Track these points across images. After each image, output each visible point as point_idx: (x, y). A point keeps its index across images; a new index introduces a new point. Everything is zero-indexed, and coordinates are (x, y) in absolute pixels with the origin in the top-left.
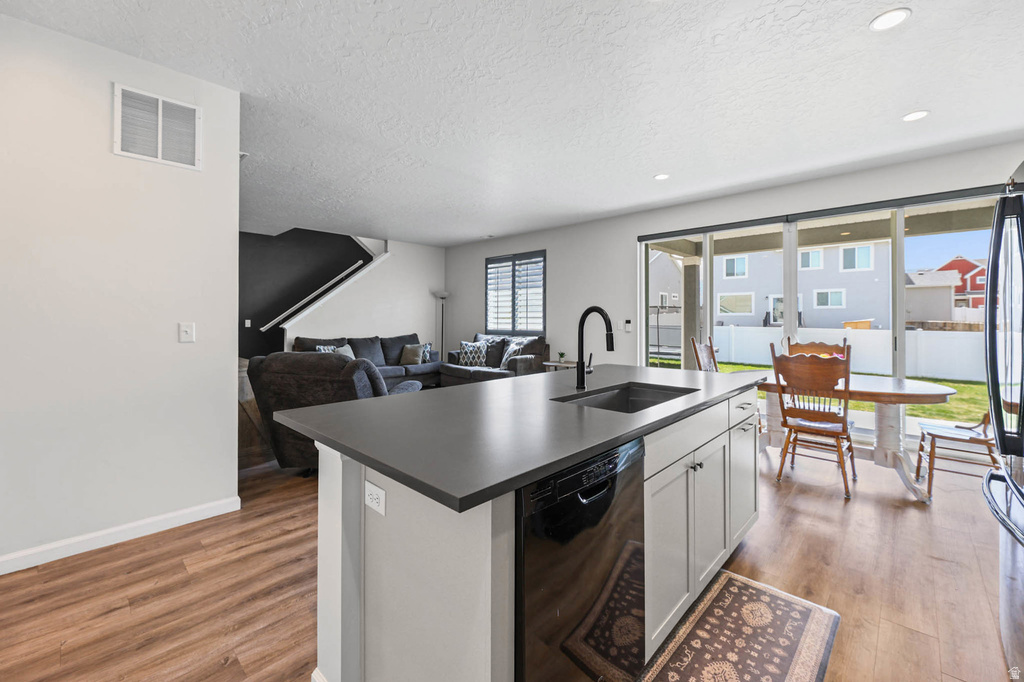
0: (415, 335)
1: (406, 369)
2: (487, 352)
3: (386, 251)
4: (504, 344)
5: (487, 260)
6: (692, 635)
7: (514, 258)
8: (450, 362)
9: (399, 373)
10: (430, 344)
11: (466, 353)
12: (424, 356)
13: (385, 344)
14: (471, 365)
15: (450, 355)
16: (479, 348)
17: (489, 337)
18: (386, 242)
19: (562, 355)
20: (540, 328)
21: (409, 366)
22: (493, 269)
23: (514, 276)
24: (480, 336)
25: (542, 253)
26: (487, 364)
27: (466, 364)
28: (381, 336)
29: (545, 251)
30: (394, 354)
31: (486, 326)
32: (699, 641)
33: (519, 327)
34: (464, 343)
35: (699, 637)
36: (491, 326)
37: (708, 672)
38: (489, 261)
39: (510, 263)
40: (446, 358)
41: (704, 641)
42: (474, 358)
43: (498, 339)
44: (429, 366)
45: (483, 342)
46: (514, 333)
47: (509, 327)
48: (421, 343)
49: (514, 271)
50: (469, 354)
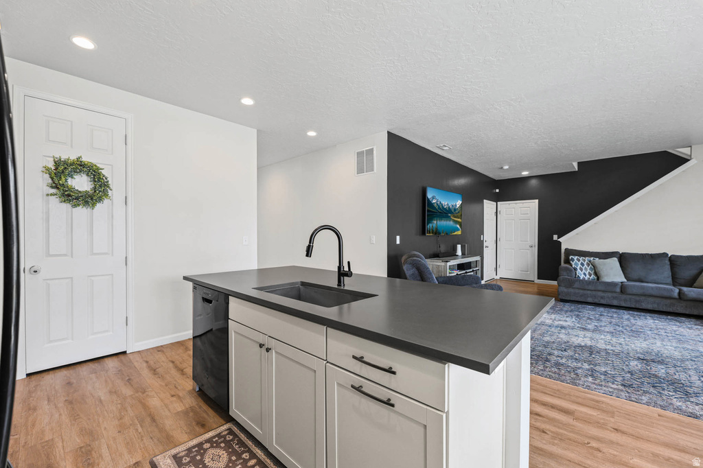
6: (253, 456)
9: (669, 294)
18: (691, 147)
21: (685, 289)
32: (248, 458)
35: (250, 459)
37: (223, 454)
41: (246, 461)
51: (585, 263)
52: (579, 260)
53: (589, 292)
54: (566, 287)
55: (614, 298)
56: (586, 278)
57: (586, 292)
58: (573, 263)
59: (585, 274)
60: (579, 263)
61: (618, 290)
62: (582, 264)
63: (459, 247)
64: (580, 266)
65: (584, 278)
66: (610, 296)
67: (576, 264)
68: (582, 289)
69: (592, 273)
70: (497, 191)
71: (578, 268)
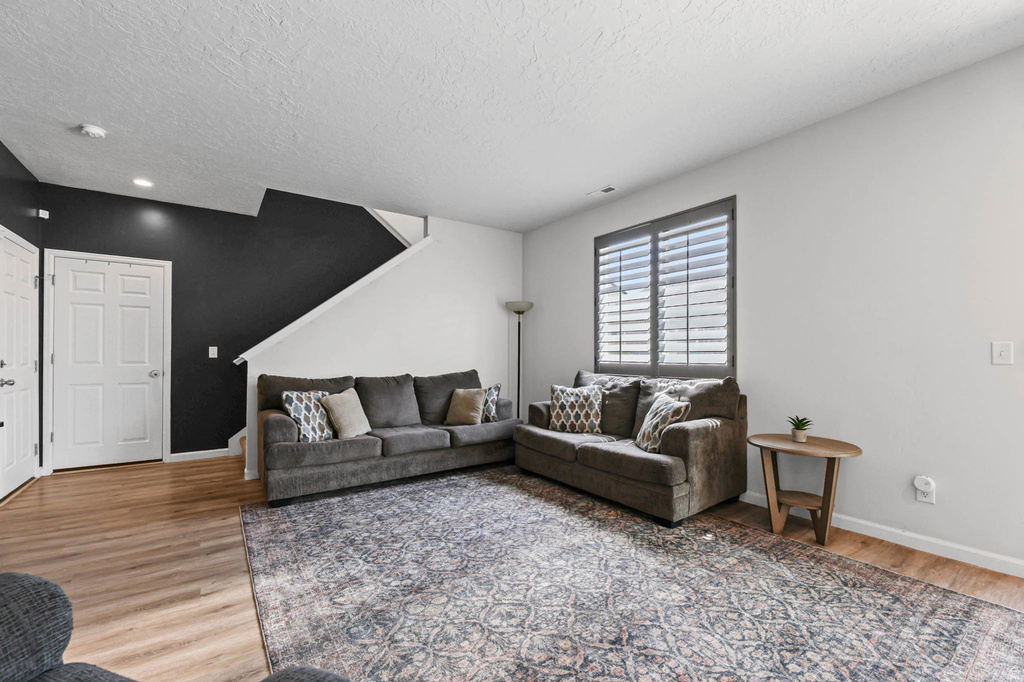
0: (474, 373)
1: (452, 433)
2: (603, 406)
3: (426, 234)
4: (638, 392)
5: (597, 240)
7: (655, 227)
8: (532, 422)
9: (438, 444)
10: (498, 388)
11: (563, 407)
12: (487, 409)
13: (421, 387)
14: (573, 430)
15: (533, 410)
16: (587, 398)
17: (605, 377)
18: (426, 218)
19: (800, 424)
20: (722, 359)
21: (458, 429)
22: (608, 254)
23: (655, 262)
24: (587, 375)
25: (728, 206)
26: (605, 430)
27: (563, 429)
28: (417, 372)
29: (733, 199)
30: (436, 404)
31: (596, 358)
33: (668, 358)
34: (558, 387)
36: (606, 358)
38: (601, 241)
39: (648, 238)
40: (525, 415)
42: (577, 416)
43: (625, 382)
44: (494, 429)
45: (594, 387)
46: (656, 370)
47: (646, 359)
48: (484, 386)
49: (655, 251)
50: (568, 409)
51: (312, 405)
52: (301, 401)
53: (331, 468)
54: (287, 468)
55: (373, 469)
56: (317, 438)
57: (325, 470)
58: (291, 409)
59: (314, 429)
60: (303, 406)
62: (308, 408)
64: (304, 412)
65: (315, 440)
66: (366, 467)
67: (297, 409)
68: (317, 465)
69: (324, 423)
70: (44, 214)
71: (302, 418)
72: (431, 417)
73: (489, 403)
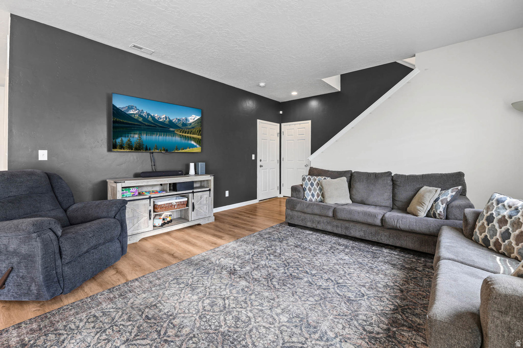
10: (458, 190)
42: (506, 235)
50: (495, 223)
51: (315, 183)
52: (309, 180)
55: (329, 223)
56: (313, 200)
59: (313, 195)
61: (331, 214)
62: (312, 184)
63: (192, 165)
64: (309, 186)
65: (311, 200)
70: (281, 112)
71: (307, 188)
72: (398, 204)
73: (439, 201)
